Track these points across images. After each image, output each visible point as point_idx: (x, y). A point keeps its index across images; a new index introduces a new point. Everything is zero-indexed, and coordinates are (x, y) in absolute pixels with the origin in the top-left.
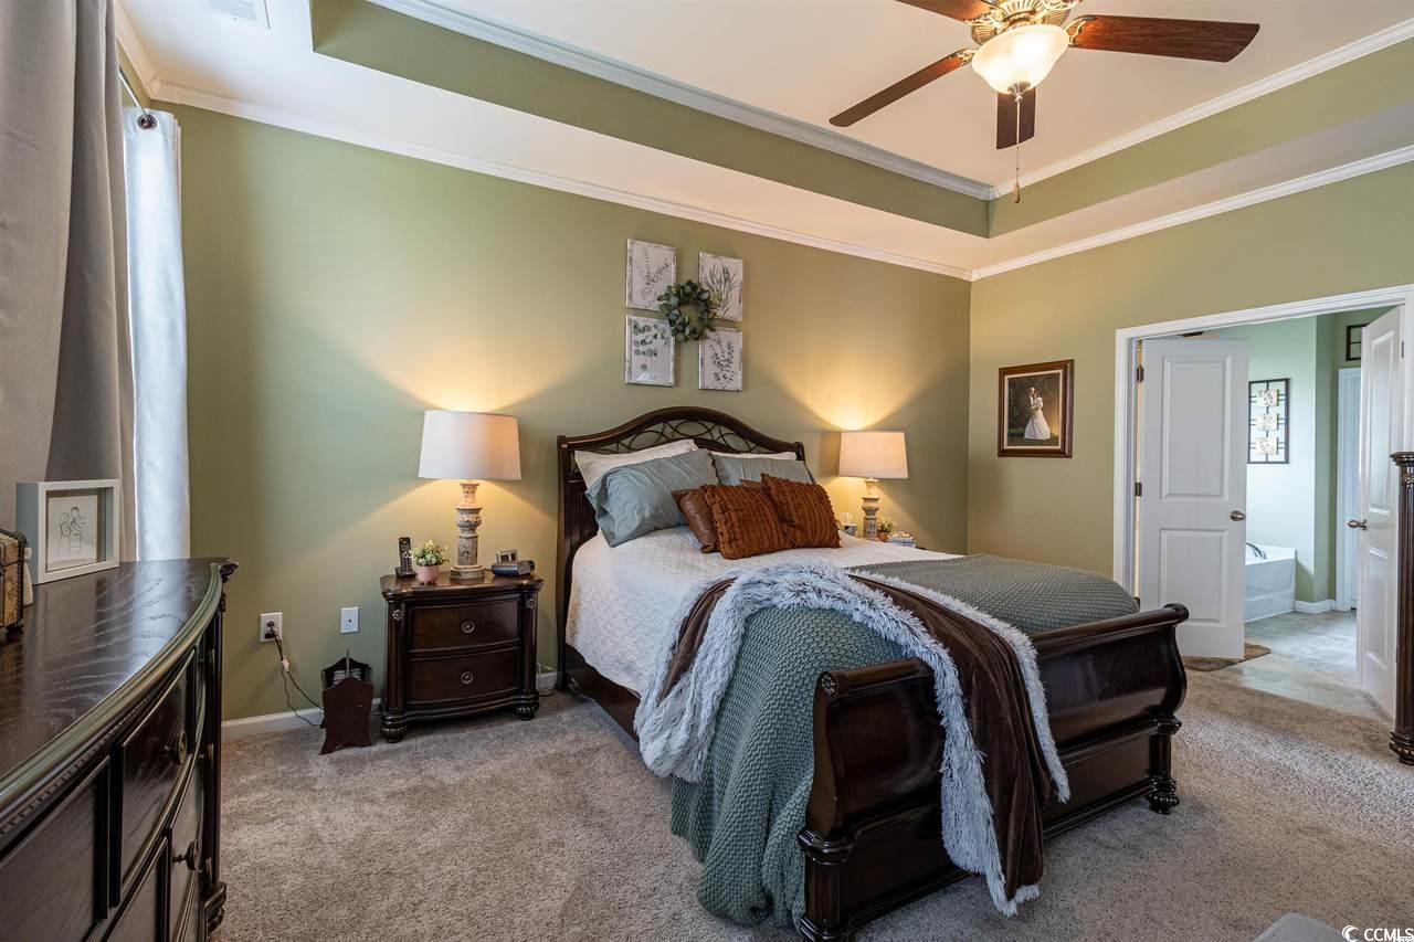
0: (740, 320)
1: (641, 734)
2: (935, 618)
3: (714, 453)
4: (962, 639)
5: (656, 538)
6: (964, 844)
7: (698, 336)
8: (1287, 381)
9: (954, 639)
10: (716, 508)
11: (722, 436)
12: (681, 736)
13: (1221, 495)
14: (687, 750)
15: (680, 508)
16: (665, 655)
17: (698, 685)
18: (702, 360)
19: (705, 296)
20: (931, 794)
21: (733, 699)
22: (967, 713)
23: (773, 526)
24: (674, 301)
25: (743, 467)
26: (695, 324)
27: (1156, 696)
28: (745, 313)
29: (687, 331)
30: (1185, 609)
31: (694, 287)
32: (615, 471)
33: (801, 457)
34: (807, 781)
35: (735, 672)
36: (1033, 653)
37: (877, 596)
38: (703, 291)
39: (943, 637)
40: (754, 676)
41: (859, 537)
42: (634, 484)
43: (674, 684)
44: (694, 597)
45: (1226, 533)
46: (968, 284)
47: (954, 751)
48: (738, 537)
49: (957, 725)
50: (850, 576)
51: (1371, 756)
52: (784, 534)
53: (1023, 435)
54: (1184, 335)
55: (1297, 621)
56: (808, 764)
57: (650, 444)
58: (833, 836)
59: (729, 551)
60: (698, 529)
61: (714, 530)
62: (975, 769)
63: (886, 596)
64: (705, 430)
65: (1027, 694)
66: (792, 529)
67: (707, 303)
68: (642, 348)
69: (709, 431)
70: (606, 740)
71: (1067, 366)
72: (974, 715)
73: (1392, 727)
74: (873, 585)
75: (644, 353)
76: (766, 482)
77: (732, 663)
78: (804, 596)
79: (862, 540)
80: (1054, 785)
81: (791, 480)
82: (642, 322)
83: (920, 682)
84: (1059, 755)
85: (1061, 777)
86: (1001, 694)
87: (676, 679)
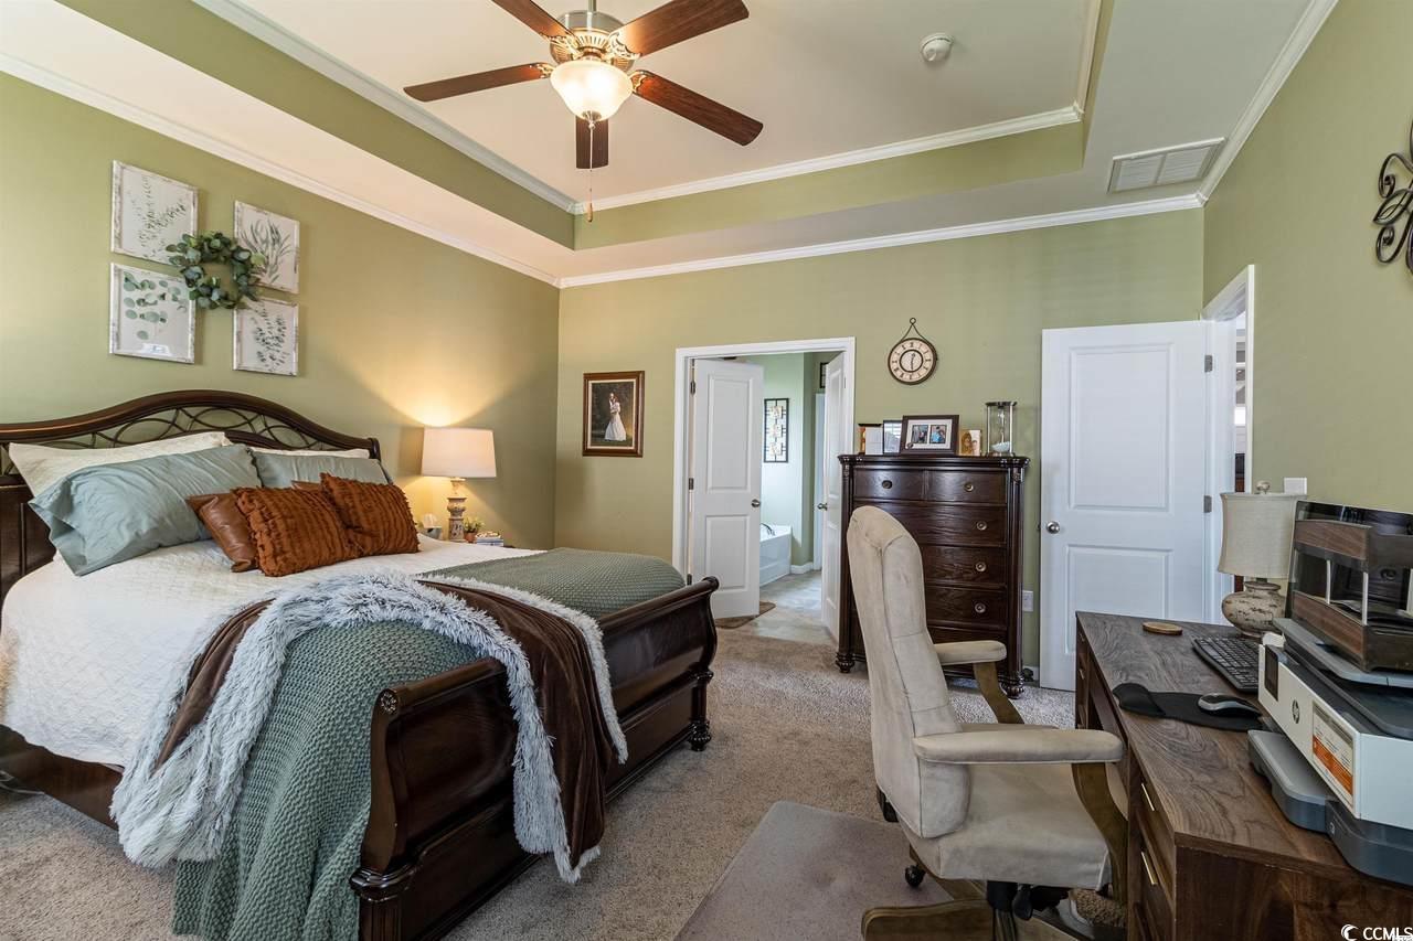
0: (295, 291)
1: (122, 821)
2: (510, 615)
3: (253, 448)
4: (535, 632)
5: (159, 559)
6: (535, 830)
7: (231, 303)
8: (787, 400)
9: (527, 632)
10: (255, 517)
11: (268, 429)
12: (189, 806)
13: (746, 488)
14: (197, 823)
15: (201, 520)
16: (166, 707)
17: (216, 736)
18: (239, 333)
19: (243, 256)
20: (504, 791)
21: (269, 744)
22: (538, 703)
23: (336, 534)
24: (192, 255)
25: (294, 466)
26: (227, 288)
27: (696, 655)
28: (302, 284)
29: (215, 296)
30: (716, 580)
31: (227, 243)
32: (84, 473)
33: (375, 455)
34: (364, 813)
35: (271, 711)
36: (600, 634)
37: (450, 600)
38: (240, 249)
39: (516, 633)
40: (296, 711)
41: (444, 539)
42: (124, 490)
43: (178, 742)
44: (213, 628)
45: (748, 518)
46: (558, 290)
47: (526, 742)
48: (286, 549)
49: (529, 715)
50: (419, 582)
51: (826, 671)
52: (350, 542)
53: (603, 436)
54: (726, 359)
55: (791, 581)
56: (365, 796)
57: (155, 436)
58: (394, 865)
59: (272, 566)
60: (229, 543)
61: (251, 543)
62: (545, 754)
63: (459, 599)
64: (243, 421)
65: (593, 673)
66: (359, 536)
67: (246, 264)
68: (139, 310)
69: (249, 422)
70: (64, 842)
71: (638, 375)
72: (545, 704)
73: (837, 650)
74: (445, 589)
75: (142, 316)
76: (327, 483)
77: (268, 700)
78: (364, 610)
79: (447, 542)
80: (615, 751)
81: (361, 480)
82: (139, 275)
83: (493, 680)
84: (620, 722)
85: (620, 741)
86: (570, 678)
87: (182, 735)
